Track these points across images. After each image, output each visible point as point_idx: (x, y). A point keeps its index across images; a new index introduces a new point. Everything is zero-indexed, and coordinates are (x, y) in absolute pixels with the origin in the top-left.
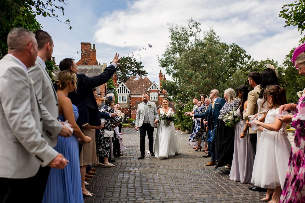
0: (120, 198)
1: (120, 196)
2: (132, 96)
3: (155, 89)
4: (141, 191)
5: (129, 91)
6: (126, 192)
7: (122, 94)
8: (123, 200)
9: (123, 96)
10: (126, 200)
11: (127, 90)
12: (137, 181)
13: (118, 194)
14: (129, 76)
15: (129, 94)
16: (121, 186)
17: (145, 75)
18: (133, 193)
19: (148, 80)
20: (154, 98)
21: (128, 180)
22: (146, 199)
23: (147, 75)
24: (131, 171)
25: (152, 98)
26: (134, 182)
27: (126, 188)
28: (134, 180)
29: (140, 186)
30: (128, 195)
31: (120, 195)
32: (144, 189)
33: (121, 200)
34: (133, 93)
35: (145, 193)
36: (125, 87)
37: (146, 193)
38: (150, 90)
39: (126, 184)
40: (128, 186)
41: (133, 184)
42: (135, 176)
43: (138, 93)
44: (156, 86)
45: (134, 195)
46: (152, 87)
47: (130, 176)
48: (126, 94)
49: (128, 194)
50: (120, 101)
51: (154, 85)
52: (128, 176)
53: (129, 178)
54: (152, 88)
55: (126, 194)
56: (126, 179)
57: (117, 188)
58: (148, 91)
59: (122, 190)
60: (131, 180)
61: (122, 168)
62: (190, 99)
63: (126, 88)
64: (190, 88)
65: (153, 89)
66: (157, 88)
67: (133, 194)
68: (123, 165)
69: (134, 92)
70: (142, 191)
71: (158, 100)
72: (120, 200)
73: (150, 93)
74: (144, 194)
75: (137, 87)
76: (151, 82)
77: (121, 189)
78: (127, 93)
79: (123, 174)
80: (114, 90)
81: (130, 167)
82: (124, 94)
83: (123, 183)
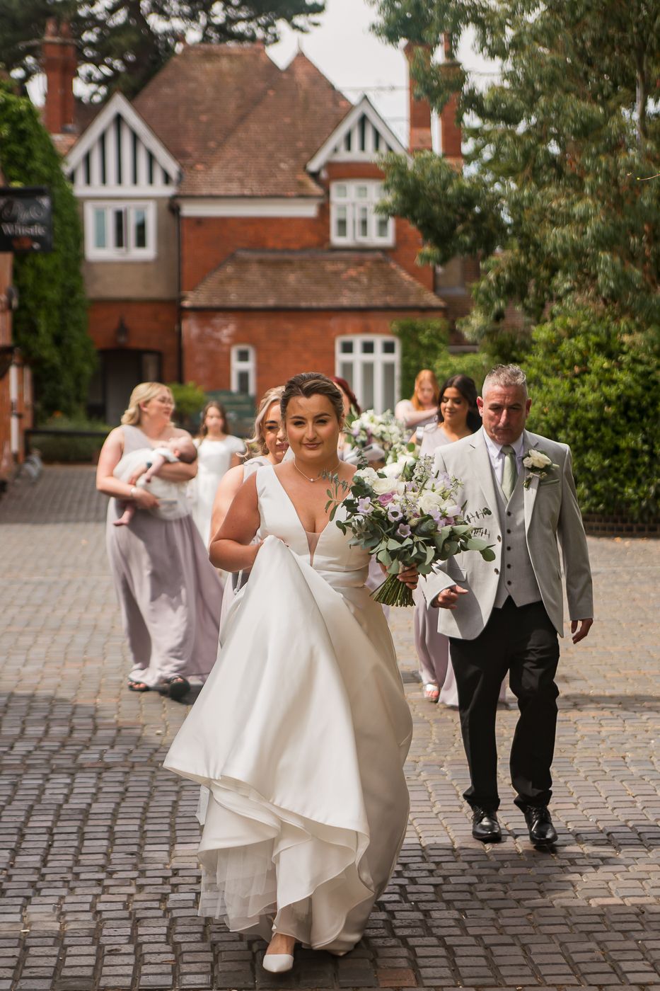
0: (44, 870)
1: (45, 866)
2: (189, 210)
3: (370, 155)
4: (135, 849)
5: (173, 168)
6: (72, 850)
7: (112, 189)
8: (57, 877)
9: (121, 205)
10: (69, 877)
11: (151, 158)
12: (130, 810)
13: (38, 858)
14: (177, 24)
15: (169, 191)
16: (55, 831)
17: (299, 20)
18: (101, 856)
19: (318, 78)
20: (364, 223)
21: (90, 805)
22: (148, 873)
23: (315, 18)
24: (108, 768)
25: (342, 224)
26: (114, 815)
27: (74, 837)
28: (118, 804)
29: (136, 828)
30: (77, 862)
31: (45, 862)
32: (149, 841)
33: (48, 878)
34: (204, 181)
35: (150, 855)
36: (135, 138)
37: (156, 855)
38: (329, 165)
39: (78, 823)
40: (86, 829)
41: (109, 823)
42: (126, 790)
43: (235, 189)
44: (377, 135)
45: (102, 862)
46: (348, 138)
47: (99, 789)
48: (143, 189)
49: (81, 857)
50: (101, 243)
51: (363, 120)
52: (94, 790)
53: (95, 797)
54: (349, 148)
55: (70, 857)
56: (77, 802)
57: (36, 838)
58: (314, 166)
59: (56, 844)
60: (104, 805)
61: (70, 750)
62: (568, 291)
63: (150, 141)
64: (569, 218)
65: (355, 155)
66: (383, 149)
67: (100, 860)
68: (75, 735)
69: (210, 178)
70: (140, 846)
71: (389, 240)
72: (43, 875)
73: (334, 188)
74: (142, 860)
75: (230, 132)
76: (337, 96)
77: (53, 841)
78: (151, 181)
79: (68, 781)
80: (45, 202)
81: (112, 747)
82: (127, 189)
83: (67, 817)
